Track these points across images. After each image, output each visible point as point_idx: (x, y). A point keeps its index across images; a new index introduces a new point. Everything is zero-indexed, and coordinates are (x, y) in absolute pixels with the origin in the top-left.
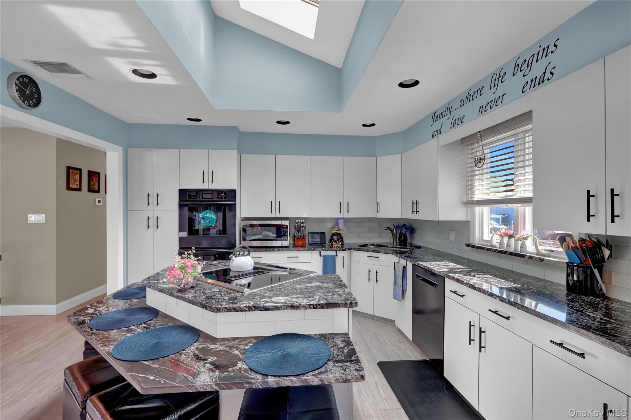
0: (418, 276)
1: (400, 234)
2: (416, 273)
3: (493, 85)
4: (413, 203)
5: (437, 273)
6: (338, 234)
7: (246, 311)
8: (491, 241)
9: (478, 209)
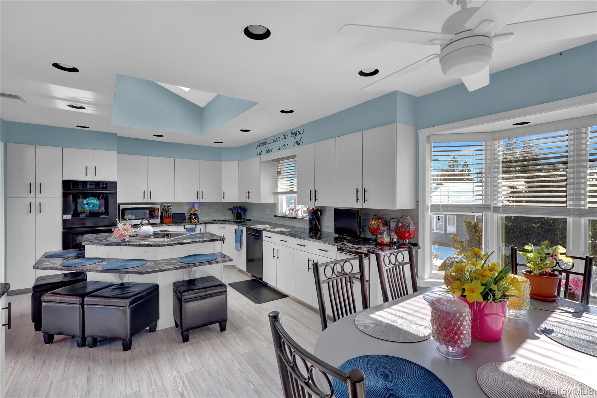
0: (250, 234)
1: (237, 212)
2: (249, 233)
3: (284, 138)
4: (246, 193)
5: (259, 229)
6: (195, 214)
7: (173, 245)
8: (285, 213)
9: (280, 196)
